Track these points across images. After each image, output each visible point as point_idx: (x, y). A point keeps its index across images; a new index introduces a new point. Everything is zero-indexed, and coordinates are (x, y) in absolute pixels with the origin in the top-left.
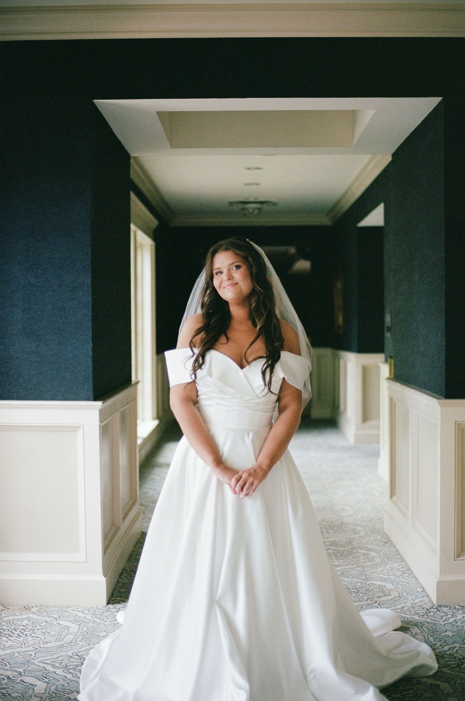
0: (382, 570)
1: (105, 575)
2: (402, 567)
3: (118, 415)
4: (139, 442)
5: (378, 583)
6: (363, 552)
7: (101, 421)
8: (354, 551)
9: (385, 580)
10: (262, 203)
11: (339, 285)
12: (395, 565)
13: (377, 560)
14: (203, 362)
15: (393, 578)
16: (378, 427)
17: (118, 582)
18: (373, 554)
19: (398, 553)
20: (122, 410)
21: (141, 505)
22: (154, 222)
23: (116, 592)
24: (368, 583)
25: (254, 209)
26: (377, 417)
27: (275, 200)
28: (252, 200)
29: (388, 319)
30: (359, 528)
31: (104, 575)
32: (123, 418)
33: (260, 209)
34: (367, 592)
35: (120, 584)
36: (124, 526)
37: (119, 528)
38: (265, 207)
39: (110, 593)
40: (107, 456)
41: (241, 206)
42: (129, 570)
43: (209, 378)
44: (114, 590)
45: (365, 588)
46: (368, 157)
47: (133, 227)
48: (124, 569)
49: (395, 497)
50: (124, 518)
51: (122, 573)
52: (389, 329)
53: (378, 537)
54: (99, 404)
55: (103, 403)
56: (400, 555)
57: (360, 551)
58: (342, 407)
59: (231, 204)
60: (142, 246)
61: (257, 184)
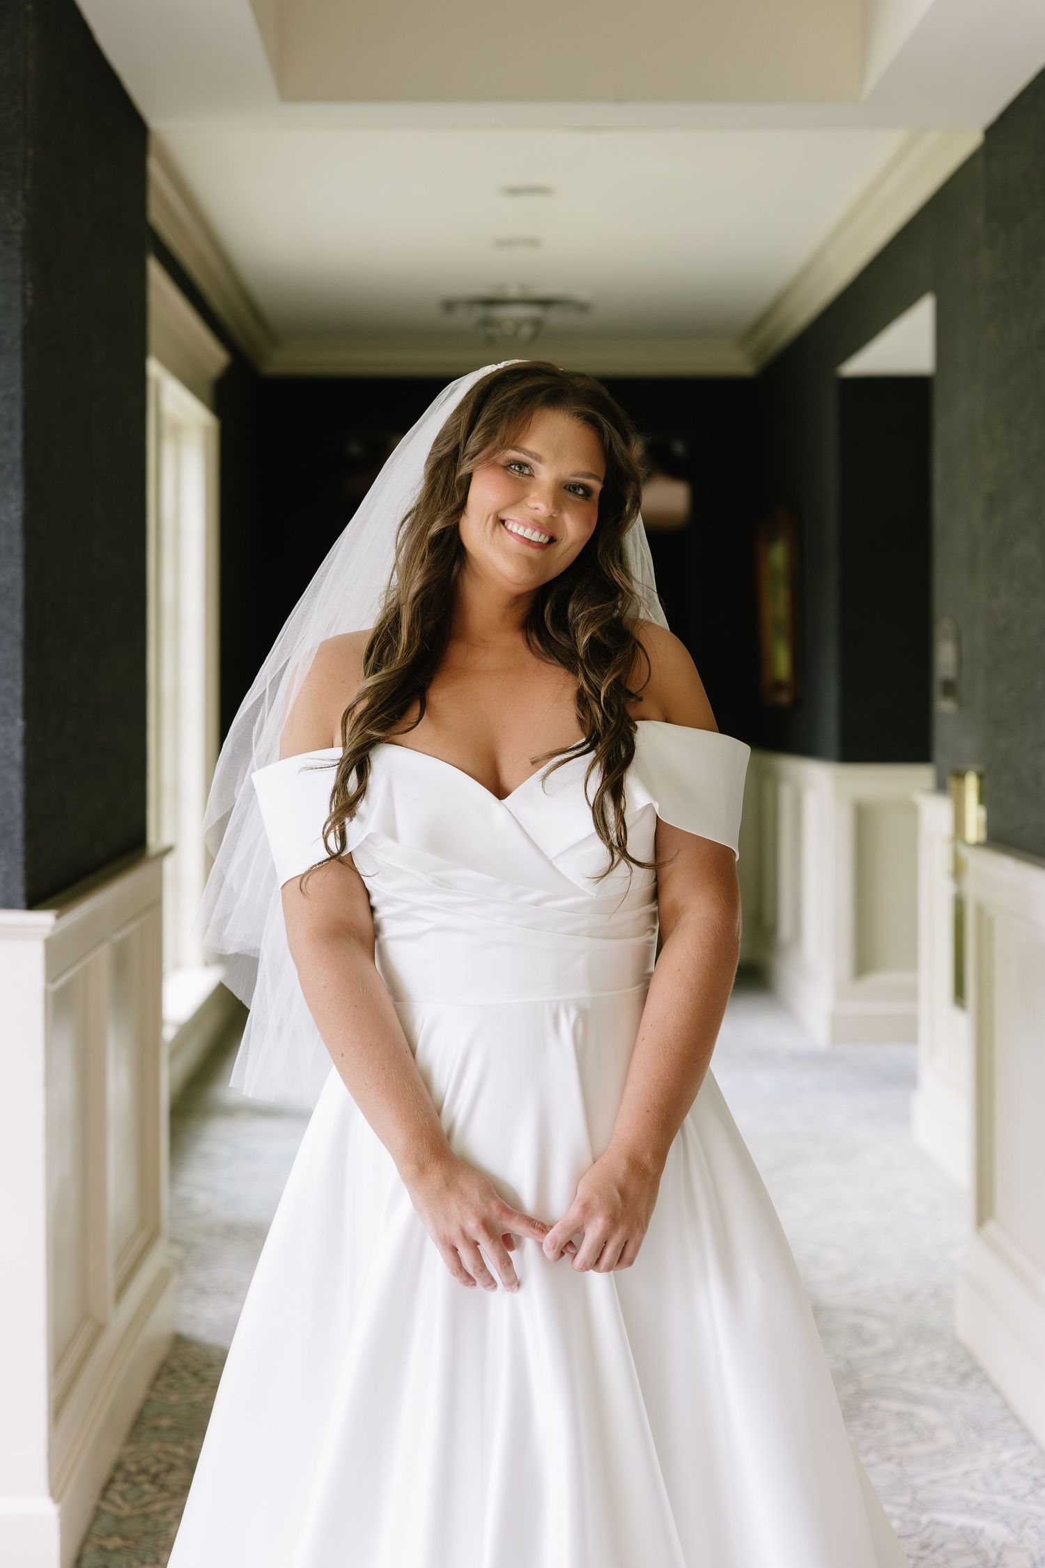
0: (966, 1473)
1: (56, 1493)
2: (1031, 1464)
3: (102, 956)
4: (169, 1033)
5: (960, 1520)
6: (896, 1406)
7: (51, 976)
8: (866, 1405)
9: (977, 1510)
10: (545, 303)
11: (778, 556)
12: (1006, 1455)
13: (946, 1438)
14: (362, 791)
15: (1004, 1500)
16: (911, 993)
17: (98, 1514)
18: (927, 1415)
19: (1009, 1413)
20: (118, 937)
21: (174, 1241)
22: (215, 357)
23: (89, 1549)
24: (925, 1519)
25: (519, 324)
26: (911, 961)
27: (582, 294)
28: (513, 292)
29: (945, 657)
30: (873, 1325)
31: (52, 1494)
32: (121, 963)
33: (537, 324)
34: (923, 1553)
35: (105, 1521)
36: (120, 1317)
37: (100, 1329)
38: (555, 317)
39: (72, 1554)
40: (66, 1089)
41: (479, 313)
42: (133, 1468)
43: (388, 843)
44: (85, 1541)
45: (916, 1539)
46: (897, 137)
47: (154, 368)
48: (118, 1466)
49: (991, 1227)
50: (121, 1291)
51: (111, 1481)
52: (950, 688)
53: (939, 1356)
54: (44, 920)
55: (58, 917)
56: (1016, 1419)
57: (884, 1404)
58: (785, 929)
59: (449, 305)
60: (177, 429)
61: (533, 242)
